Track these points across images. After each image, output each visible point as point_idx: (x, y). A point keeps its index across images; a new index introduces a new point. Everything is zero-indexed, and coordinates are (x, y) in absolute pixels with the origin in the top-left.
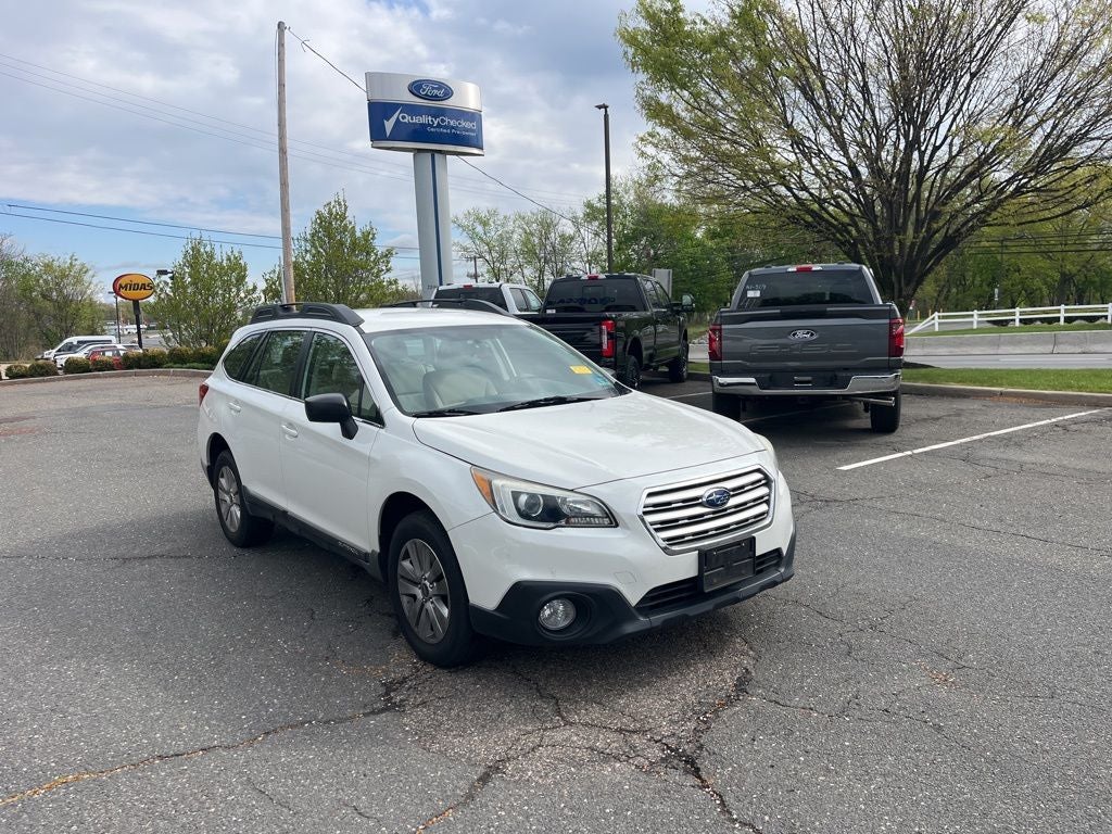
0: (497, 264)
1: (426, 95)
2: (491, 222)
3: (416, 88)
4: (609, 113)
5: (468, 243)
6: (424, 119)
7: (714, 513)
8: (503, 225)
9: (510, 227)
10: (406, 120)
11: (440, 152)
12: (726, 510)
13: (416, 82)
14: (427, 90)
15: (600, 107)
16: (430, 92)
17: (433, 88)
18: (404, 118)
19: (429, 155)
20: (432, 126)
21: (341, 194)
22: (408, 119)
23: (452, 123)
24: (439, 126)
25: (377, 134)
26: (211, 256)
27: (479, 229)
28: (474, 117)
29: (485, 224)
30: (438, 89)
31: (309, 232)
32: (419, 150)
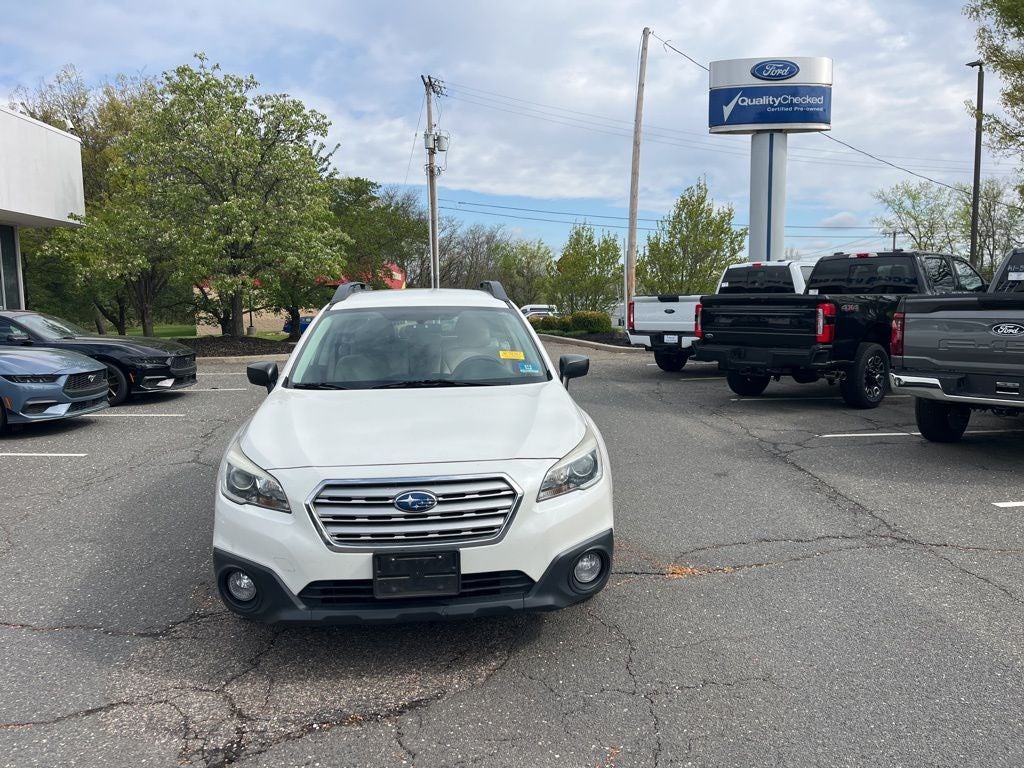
0: (924, 239)
1: (769, 76)
2: (921, 196)
3: (759, 70)
4: (984, 70)
5: (891, 217)
6: (764, 101)
7: (405, 517)
8: (936, 198)
9: (943, 200)
10: (745, 104)
11: (780, 131)
12: (427, 516)
13: (758, 65)
14: (772, 71)
15: (973, 65)
16: (775, 72)
17: (777, 68)
18: (743, 101)
19: (768, 135)
20: (772, 106)
21: (702, 178)
22: (748, 102)
23: (795, 101)
24: (780, 105)
25: (715, 120)
26: (590, 240)
27: (908, 203)
28: (824, 92)
29: (914, 198)
30: (782, 68)
31: (672, 214)
32: (759, 132)
